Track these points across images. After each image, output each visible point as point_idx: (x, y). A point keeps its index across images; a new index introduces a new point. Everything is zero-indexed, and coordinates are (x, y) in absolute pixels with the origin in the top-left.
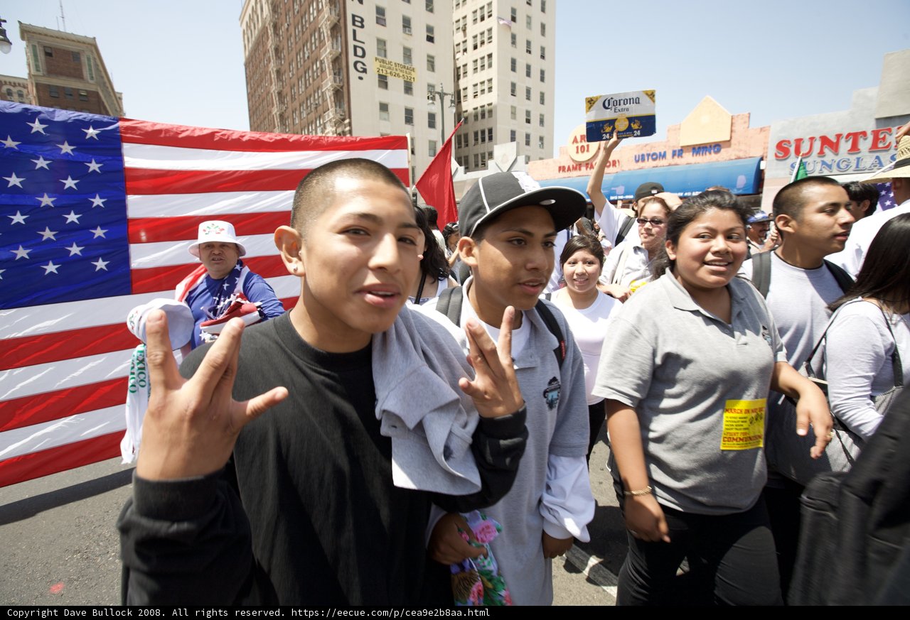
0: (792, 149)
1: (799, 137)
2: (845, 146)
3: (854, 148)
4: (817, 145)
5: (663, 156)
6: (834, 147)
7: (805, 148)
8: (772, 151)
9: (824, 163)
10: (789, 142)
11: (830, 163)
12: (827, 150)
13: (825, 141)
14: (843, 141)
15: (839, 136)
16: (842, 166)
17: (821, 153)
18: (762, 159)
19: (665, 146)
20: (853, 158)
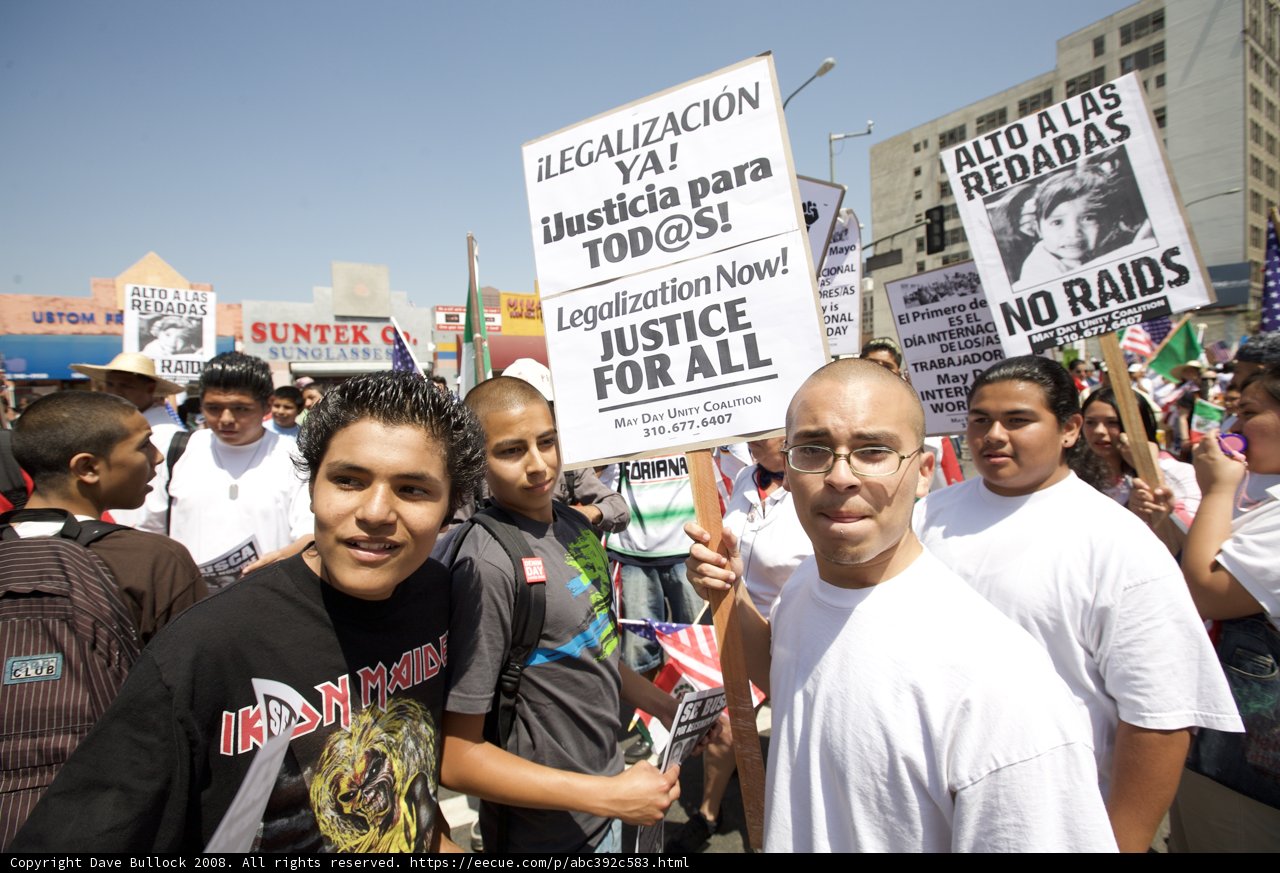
0: (268, 332)
1: (273, 321)
2: (315, 336)
3: (323, 340)
4: (291, 332)
5: (91, 319)
6: (307, 335)
7: (280, 334)
8: (247, 333)
9: (300, 350)
10: (263, 325)
11: (304, 350)
12: (300, 338)
13: (298, 329)
14: (312, 330)
15: (309, 326)
16: (316, 353)
17: (296, 341)
18: (235, 341)
19: (92, 307)
20: (323, 347)
